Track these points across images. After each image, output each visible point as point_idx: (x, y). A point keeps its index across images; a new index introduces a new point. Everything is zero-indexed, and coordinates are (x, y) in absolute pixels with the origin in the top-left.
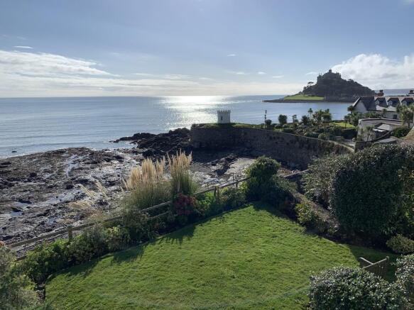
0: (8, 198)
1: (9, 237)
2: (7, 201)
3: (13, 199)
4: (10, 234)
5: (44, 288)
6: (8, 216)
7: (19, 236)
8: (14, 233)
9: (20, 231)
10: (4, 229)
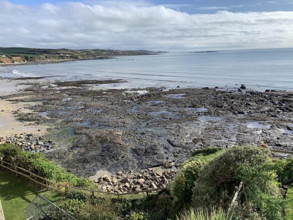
0: (286, 119)
1: (279, 145)
2: (285, 121)
3: (289, 120)
4: (281, 143)
5: (286, 189)
6: (283, 131)
7: (286, 147)
8: (283, 144)
9: (288, 144)
10: (278, 138)
